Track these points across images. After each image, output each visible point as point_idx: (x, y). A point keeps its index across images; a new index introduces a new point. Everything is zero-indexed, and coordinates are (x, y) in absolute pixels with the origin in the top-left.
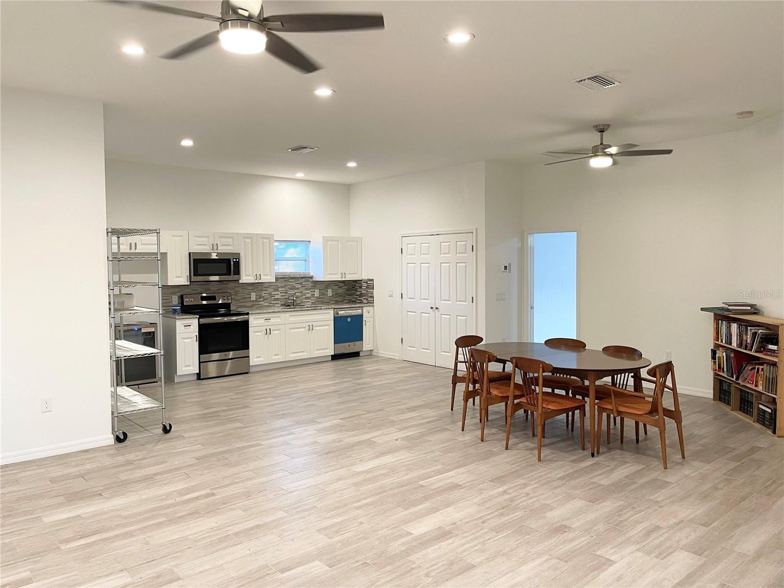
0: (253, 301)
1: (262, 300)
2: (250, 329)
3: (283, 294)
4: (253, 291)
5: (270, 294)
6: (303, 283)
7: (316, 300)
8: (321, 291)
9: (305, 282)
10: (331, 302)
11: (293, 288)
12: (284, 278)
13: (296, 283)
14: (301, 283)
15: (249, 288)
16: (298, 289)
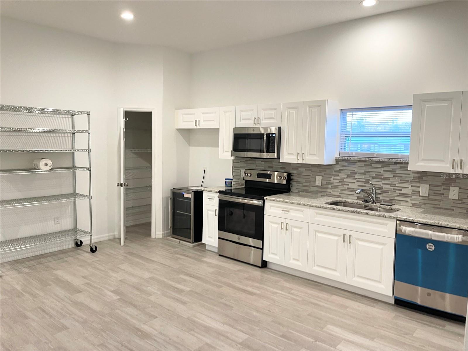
0: (318, 187)
1: (330, 186)
2: (266, 217)
3: (362, 184)
4: (319, 174)
5: (342, 180)
6: (397, 172)
7: (422, 201)
8: (432, 188)
9: (400, 169)
10: (458, 210)
11: (378, 177)
12: (365, 161)
13: (383, 171)
14: (393, 172)
15: (314, 169)
16: (387, 179)
